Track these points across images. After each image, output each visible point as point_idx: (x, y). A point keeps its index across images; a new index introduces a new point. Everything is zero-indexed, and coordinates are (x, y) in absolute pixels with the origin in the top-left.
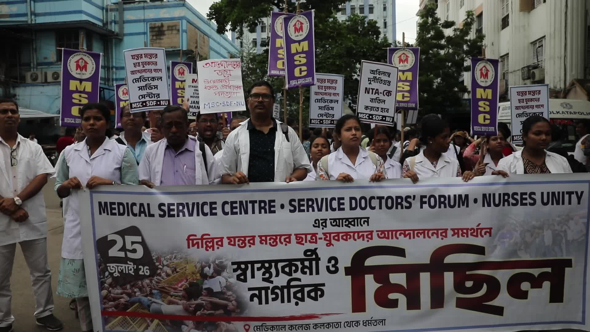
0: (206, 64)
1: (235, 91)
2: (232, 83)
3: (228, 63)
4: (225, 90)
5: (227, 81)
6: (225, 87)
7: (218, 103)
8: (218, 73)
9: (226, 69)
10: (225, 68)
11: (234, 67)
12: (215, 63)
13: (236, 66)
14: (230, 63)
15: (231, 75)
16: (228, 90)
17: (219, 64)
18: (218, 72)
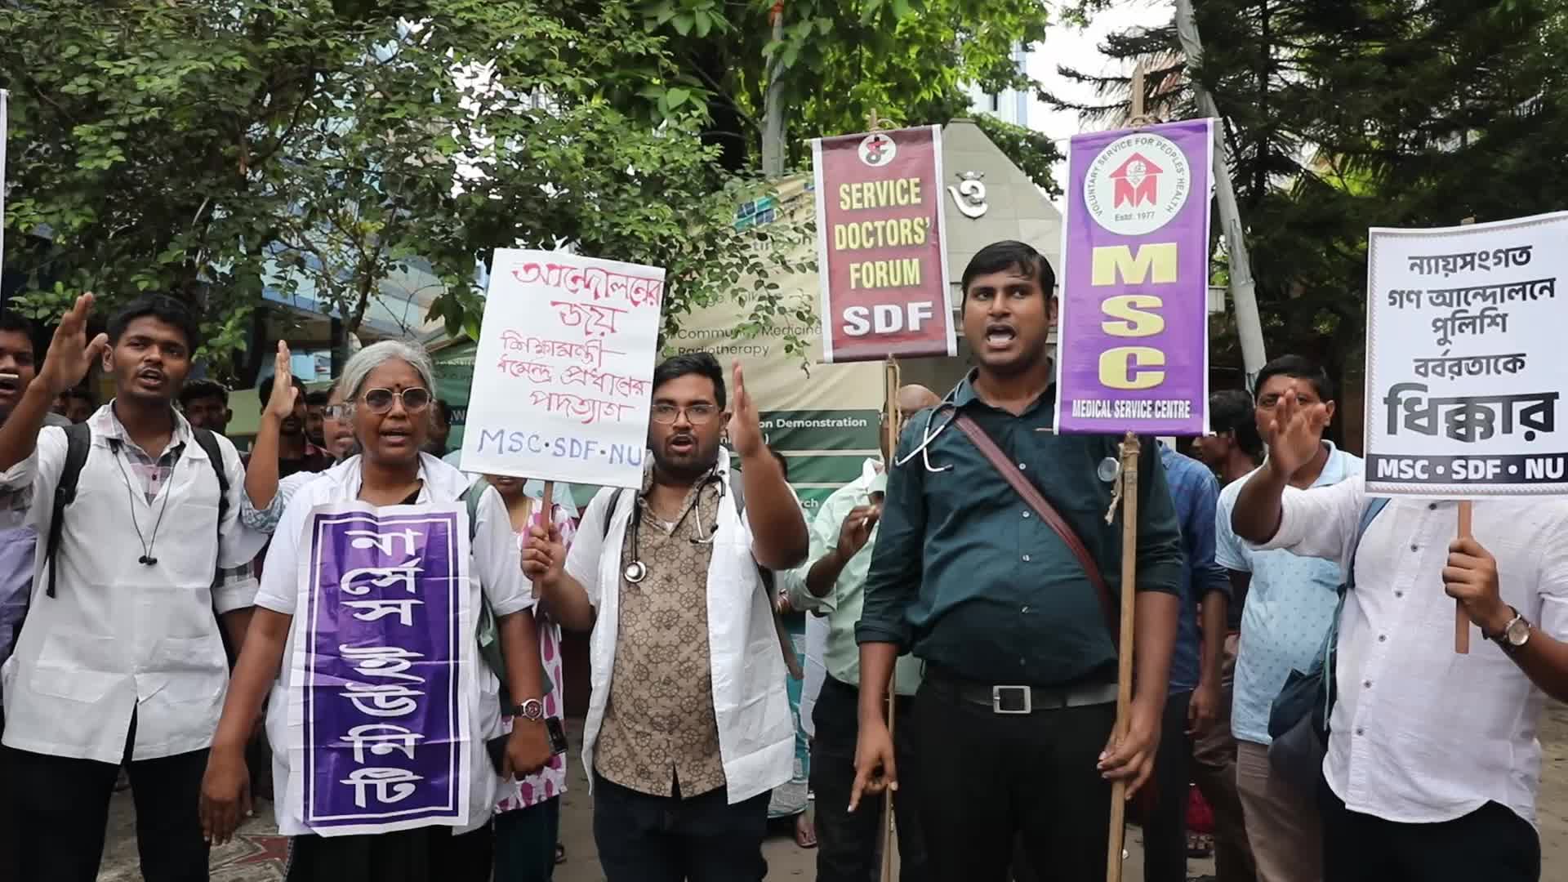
0: (527, 268)
1: (617, 399)
2: (611, 364)
3: (612, 279)
4: (576, 389)
5: (595, 353)
6: (581, 376)
7: (537, 437)
8: (563, 315)
9: (602, 301)
10: (596, 296)
11: (636, 297)
12: (561, 268)
13: (643, 294)
14: (621, 281)
15: (613, 331)
16: (590, 391)
17: (575, 279)
18: (565, 309)
